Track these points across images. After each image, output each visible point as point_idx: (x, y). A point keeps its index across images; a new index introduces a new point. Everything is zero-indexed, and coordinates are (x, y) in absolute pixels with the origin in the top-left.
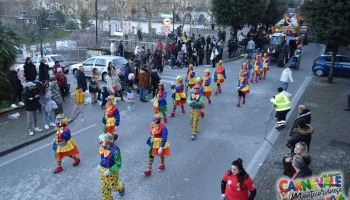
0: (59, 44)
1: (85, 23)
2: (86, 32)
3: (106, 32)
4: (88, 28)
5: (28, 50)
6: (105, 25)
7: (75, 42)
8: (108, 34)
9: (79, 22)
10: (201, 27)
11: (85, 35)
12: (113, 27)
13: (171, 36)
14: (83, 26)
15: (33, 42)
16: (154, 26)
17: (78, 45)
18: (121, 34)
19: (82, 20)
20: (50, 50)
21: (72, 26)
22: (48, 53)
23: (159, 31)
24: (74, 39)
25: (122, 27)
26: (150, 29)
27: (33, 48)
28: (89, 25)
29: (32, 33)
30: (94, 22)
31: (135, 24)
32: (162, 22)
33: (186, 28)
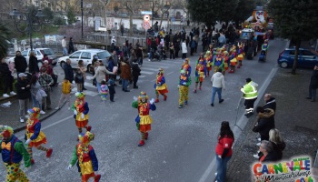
0: (47, 38)
1: (72, 20)
2: (72, 27)
3: (91, 27)
4: (74, 24)
5: (19, 43)
6: (91, 21)
7: (62, 37)
8: (93, 29)
9: (66, 18)
10: (178, 23)
11: (72, 30)
12: (98, 23)
13: (150, 31)
14: (70, 22)
15: (23, 36)
16: (135, 22)
18: (105, 29)
19: (69, 17)
20: (39, 43)
21: (60, 22)
22: (38, 47)
23: (139, 27)
24: (62, 34)
25: (105, 23)
26: (131, 24)
27: (24, 42)
28: (75, 21)
29: (23, 28)
30: (80, 19)
31: (117, 20)
32: (142, 19)
33: (164, 24)
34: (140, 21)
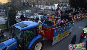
0: (27, 11)
1: (34, 6)
2: (34, 8)
4: (35, 7)
5: (19, 12)
6: (39, 6)
7: (31, 11)
8: (40, 9)
9: (32, 5)
10: (66, 8)
11: (34, 9)
12: (41, 7)
13: (57, 10)
14: (33, 6)
15: (21, 10)
16: (52, 7)
17: (32, 11)
18: (43, 9)
19: (33, 5)
20: (25, 12)
21: (31, 6)
22: (24, 13)
23: (53, 8)
24: (31, 10)
25: (44, 7)
26: (51, 8)
27: (21, 12)
28: (35, 6)
29: (21, 8)
30: (36, 6)
31: (47, 6)
32: (55, 6)
33: (61, 8)
34: (54, 7)
